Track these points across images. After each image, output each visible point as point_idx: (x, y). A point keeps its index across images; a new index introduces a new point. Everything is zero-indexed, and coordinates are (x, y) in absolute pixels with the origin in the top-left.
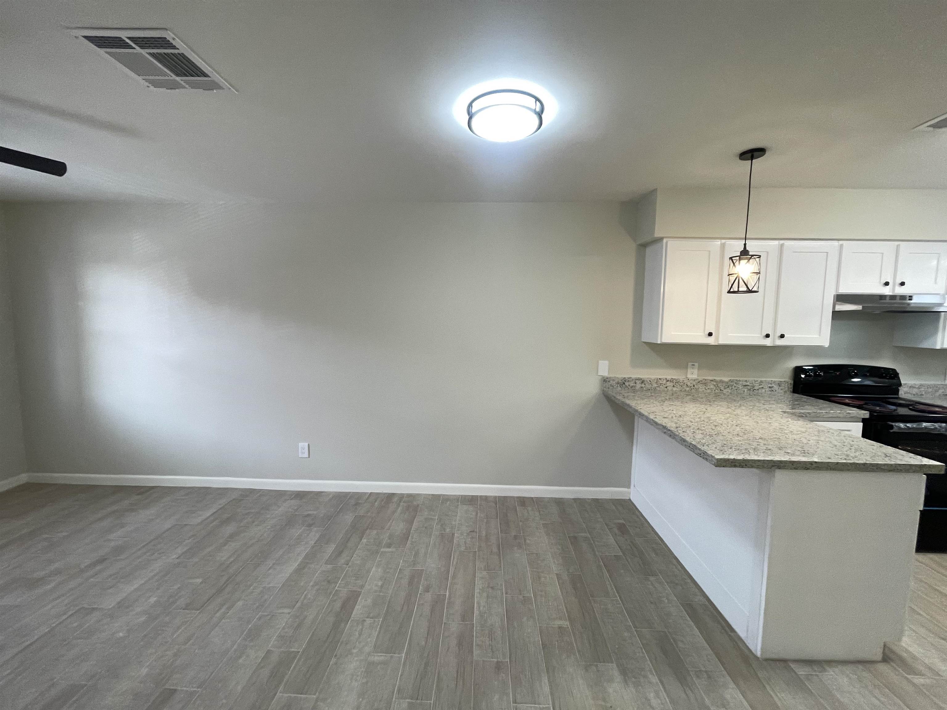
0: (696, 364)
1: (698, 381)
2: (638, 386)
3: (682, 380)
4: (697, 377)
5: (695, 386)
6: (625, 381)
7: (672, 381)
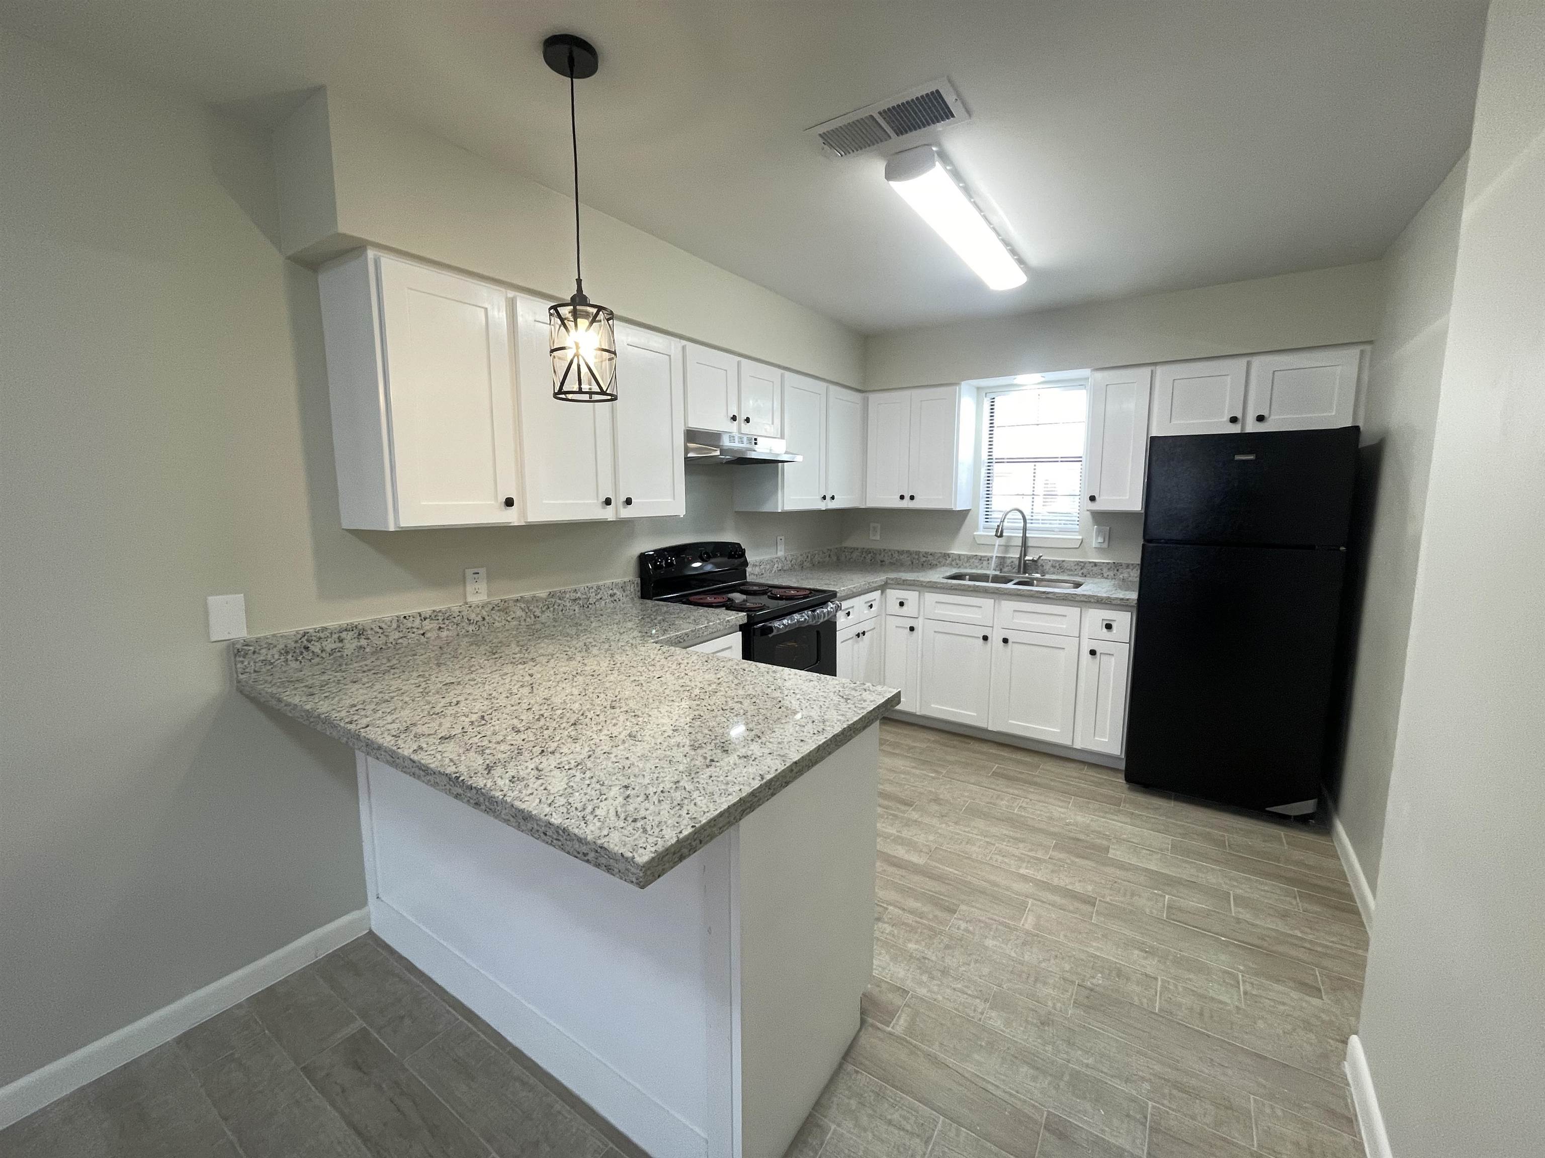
0: (483, 571)
1: (490, 607)
2: (350, 645)
3: (456, 609)
4: (486, 598)
5: (487, 618)
6: (309, 641)
7: (434, 616)
